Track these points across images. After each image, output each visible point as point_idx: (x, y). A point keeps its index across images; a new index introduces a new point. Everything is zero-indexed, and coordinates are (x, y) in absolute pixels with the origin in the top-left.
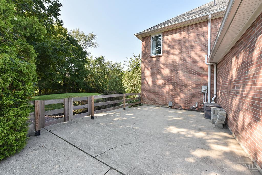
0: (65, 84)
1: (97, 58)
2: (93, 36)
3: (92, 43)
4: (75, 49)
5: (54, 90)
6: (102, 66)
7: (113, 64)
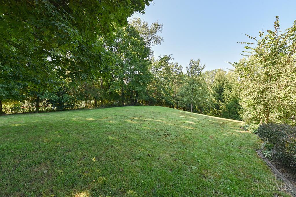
0: (123, 93)
1: (162, 58)
2: (157, 27)
3: (155, 38)
4: (137, 42)
5: (110, 101)
6: (167, 69)
7: (179, 67)
